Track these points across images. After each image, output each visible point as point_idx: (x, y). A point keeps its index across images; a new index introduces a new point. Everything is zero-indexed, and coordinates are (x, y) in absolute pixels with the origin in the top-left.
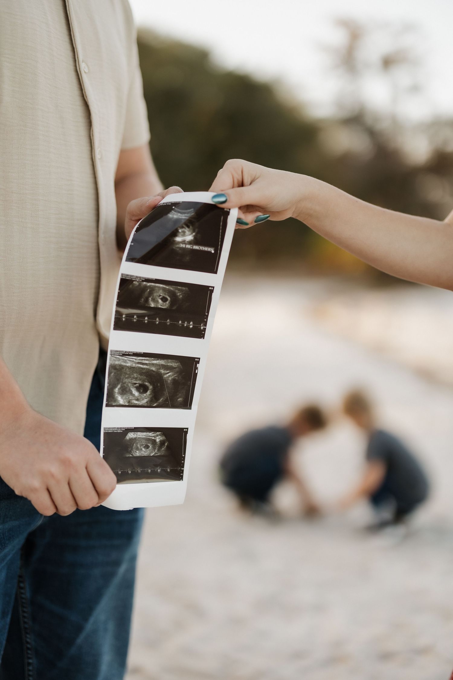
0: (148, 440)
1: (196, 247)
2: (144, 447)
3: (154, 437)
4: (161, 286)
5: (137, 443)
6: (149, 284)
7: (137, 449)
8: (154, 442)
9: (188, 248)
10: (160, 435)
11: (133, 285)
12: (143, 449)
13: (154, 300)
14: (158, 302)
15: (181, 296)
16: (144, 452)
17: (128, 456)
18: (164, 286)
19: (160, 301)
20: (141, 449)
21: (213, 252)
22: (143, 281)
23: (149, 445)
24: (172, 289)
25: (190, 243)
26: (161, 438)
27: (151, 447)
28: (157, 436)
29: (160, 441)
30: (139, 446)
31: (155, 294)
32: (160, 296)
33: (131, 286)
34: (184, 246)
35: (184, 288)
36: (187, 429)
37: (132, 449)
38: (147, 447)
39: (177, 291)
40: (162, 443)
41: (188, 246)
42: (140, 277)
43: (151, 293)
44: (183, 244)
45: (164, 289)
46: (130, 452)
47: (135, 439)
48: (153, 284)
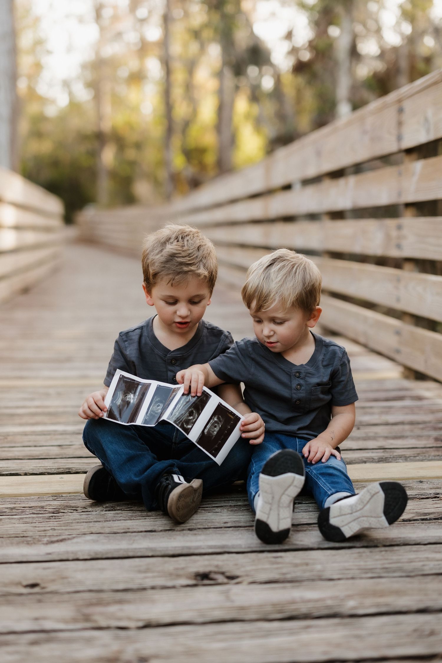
0: (213, 424)
1: (137, 393)
2: (215, 428)
3: (213, 420)
4: (151, 407)
5: (211, 430)
6: (149, 412)
7: (213, 432)
8: (216, 422)
9: (137, 398)
10: (214, 417)
11: (147, 419)
12: (215, 429)
13: (157, 410)
14: (159, 409)
15: (159, 399)
16: (217, 429)
17: (213, 438)
18: (152, 406)
19: (159, 408)
20: (215, 430)
21: (141, 386)
22: (147, 415)
23: (215, 425)
24: (154, 403)
25: (134, 396)
26: (216, 417)
27: (216, 425)
28: (214, 419)
29: (217, 419)
30: (212, 430)
31: (155, 410)
32: (156, 408)
33: (148, 420)
34: (136, 399)
35: (155, 398)
36: (220, 402)
37: (212, 434)
38: (215, 427)
39: (156, 401)
40: (218, 418)
41: (136, 397)
42: (145, 416)
43: (154, 412)
44: (134, 399)
45: (153, 406)
46: (213, 436)
47: (208, 430)
48: (149, 411)
